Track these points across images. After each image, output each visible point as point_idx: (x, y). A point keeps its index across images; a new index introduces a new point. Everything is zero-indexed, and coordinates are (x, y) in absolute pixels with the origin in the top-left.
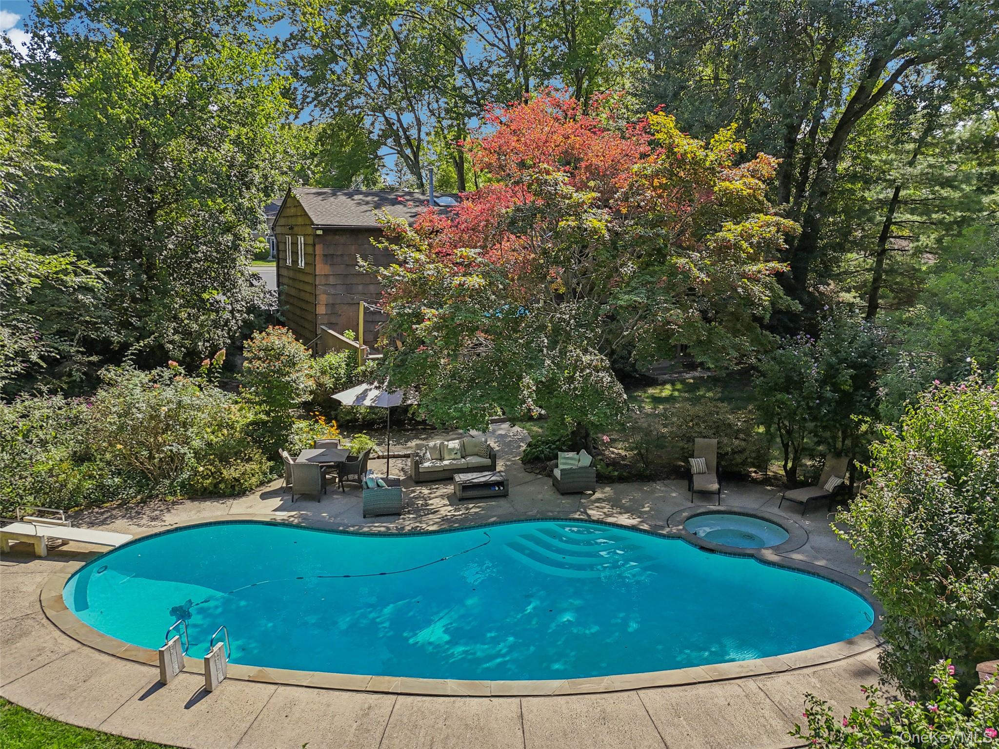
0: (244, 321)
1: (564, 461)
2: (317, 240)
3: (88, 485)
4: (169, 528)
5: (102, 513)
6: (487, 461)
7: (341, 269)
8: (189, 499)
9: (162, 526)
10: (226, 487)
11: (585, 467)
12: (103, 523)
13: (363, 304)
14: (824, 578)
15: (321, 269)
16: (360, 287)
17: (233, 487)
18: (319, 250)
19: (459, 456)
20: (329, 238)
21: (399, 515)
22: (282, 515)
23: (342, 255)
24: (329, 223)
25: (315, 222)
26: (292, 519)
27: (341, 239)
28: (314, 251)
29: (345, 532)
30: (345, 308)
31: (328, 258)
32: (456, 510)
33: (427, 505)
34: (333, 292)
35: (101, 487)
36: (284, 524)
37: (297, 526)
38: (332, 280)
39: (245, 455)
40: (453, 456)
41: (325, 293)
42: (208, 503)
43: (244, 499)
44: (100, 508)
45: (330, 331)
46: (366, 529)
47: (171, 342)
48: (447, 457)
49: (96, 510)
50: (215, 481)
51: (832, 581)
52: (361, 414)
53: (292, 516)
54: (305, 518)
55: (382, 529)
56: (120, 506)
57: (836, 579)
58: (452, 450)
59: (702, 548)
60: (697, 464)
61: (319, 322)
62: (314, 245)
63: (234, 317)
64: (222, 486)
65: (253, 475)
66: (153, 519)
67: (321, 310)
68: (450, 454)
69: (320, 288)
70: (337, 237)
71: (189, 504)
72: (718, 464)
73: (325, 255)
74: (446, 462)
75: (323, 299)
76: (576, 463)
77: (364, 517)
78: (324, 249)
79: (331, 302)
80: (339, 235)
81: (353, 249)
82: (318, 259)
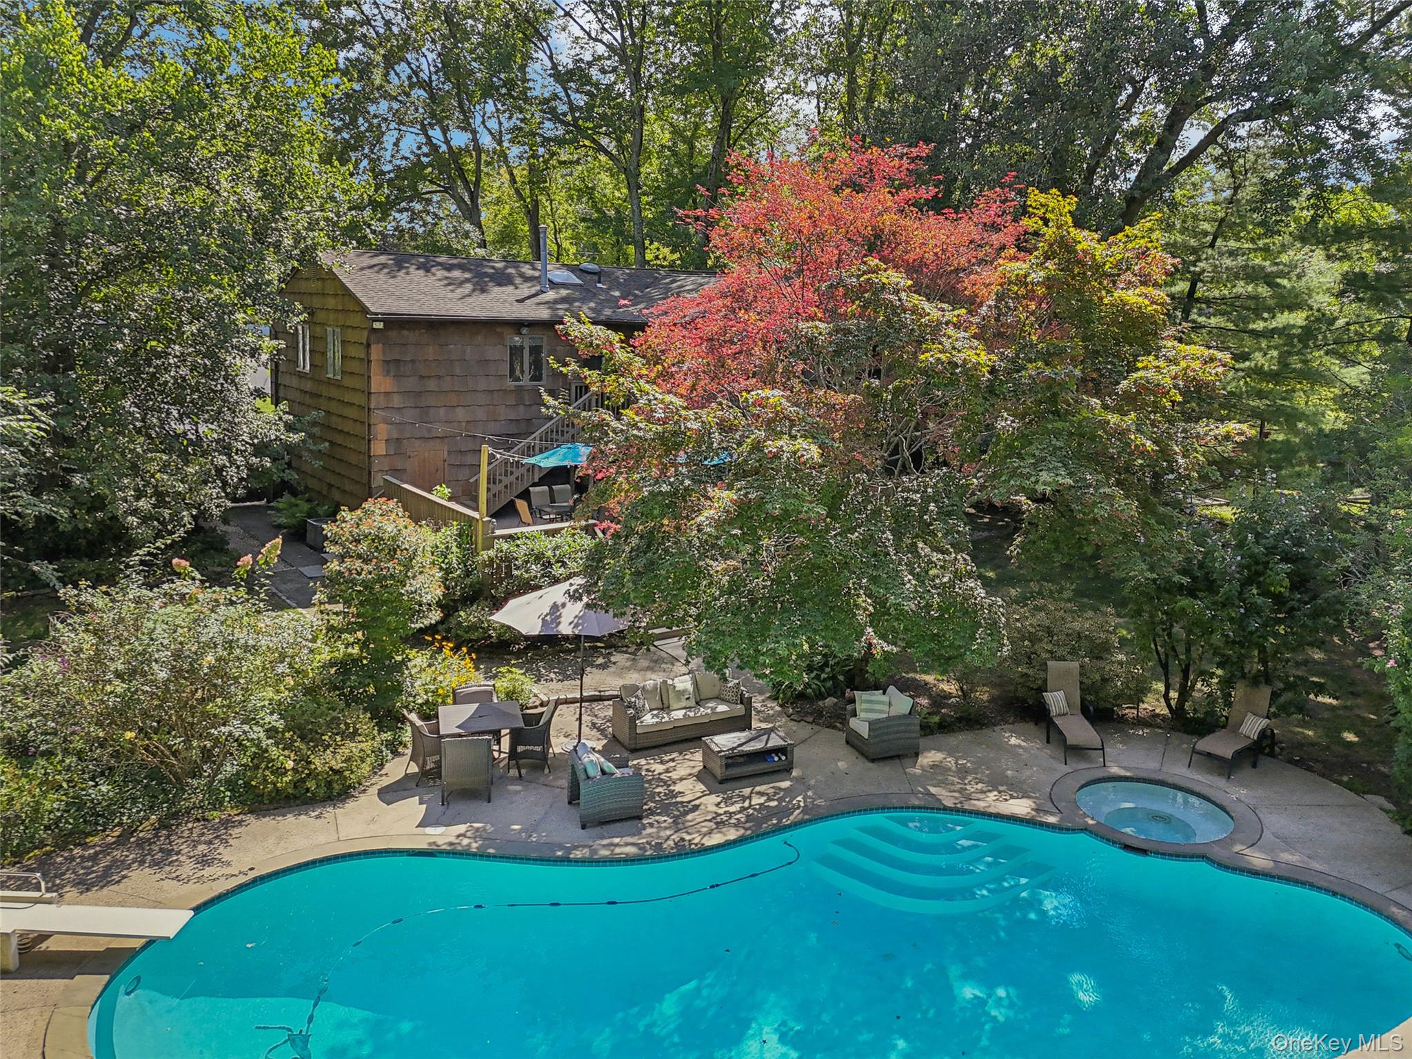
0: (250, 467)
1: (864, 706)
2: (373, 338)
3: (53, 803)
4: (242, 879)
5: (94, 858)
6: (740, 709)
7: (411, 383)
8: (251, 812)
9: (229, 876)
10: (318, 786)
11: (904, 716)
12: (105, 879)
13: (486, 449)
14: (1320, 889)
15: (380, 382)
16: (442, 411)
17: (329, 784)
18: (376, 352)
19: (692, 703)
20: (393, 334)
21: (640, 818)
22: (442, 835)
23: (413, 361)
24: (394, 310)
25: (373, 309)
26: (465, 842)
27: (411, 336)
28: (368, 354)
29: (566, 860)
30: (417, 443)
31: (391, 365)
32: (728, 801)
33: (672, 794)
34: (397, 418)
35: (77, 804)
36: (453, 852)
37: (481, 855)
38: (397, 401)
39: (347, 725)
40: (684, 704)
41: (386, 421)
42: (290, 818)
43: (350, 804)
44: (85, 846)
45: (406, 486)
46: (604, 853)
47: (135, 512)
48: (674, 705)
49: (77, 851)
50: (298, 777)
51: (1335, 894)
52: (494, 629)
53: (464, 835)
54: (487, 839)
55: (631, 850)
56: (122, 841)
57: (1337, 889)
58: (682, 692)
59: (1127, 847)
60: (1056, 700)
61: (374, 468)
62: (368, 346)
63: (232, 463)
64: (311, 785)
65: (363, 761)
66: (204, 861)
67: (379, 448)
68: (679, 700)
69: (377, 415)
70: (405, 332)
71: (255, 825)
72: (1083, 700)
73: (387, 362)
74: (678, 714)
75: (381, 431)
76: (886, 708)
77: (584, 827)
78: (384, 352)
79: (395, 436)
80: (409, 330)
81: (431, 352)
82: (374, 367)
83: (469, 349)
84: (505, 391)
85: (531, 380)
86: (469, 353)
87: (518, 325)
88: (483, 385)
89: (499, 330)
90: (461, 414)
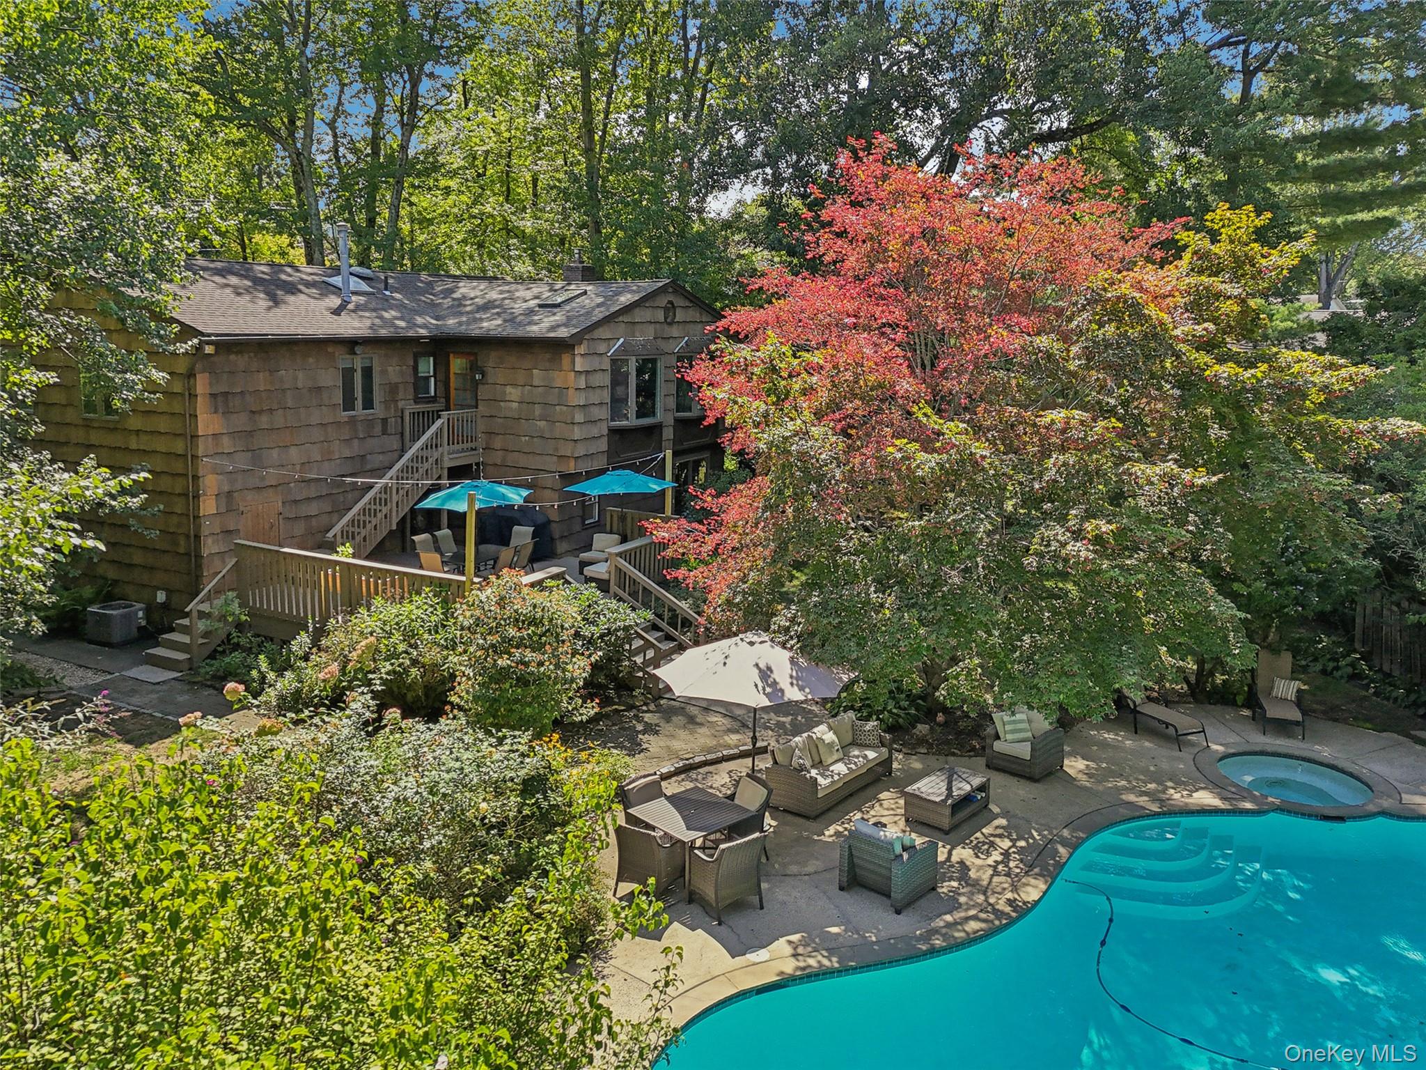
2: (198, 366)
7: (241, 421)
15: (207, 422)
16: (275, 453)
18: (202, 385)
20: (221, 360)
23: (242, 393)
24: (224, 330)
25: (204, 330)
27: (240, 361)
28: (191, 387)
29: (933, 952)
30: (250, 496)
31: (220, 400)
32: (980, 850)
34: (229, 467)
38: (227, 445)
41: (215, 470)
58: (831, 745)
59: (1323, 818)
61: (204, 532)
62: (191, 376)
67: (208, 506)
68: (831, 753)
69: (206, 463)
70: (232, 357)
73: (213, 396)
75: (210, 483)
77: (898, 913)
78: (210, 384)
79: (226, 488)
80: (237, 353)
81: (261, 381)
82: (201, 405)
83: (300, 375)
84: (338, 424)
85: (364, 409)
86: (302, 379)
87: (351, 344)
88: (315, 420)
89: (330, 350)
90: (294, 454)
